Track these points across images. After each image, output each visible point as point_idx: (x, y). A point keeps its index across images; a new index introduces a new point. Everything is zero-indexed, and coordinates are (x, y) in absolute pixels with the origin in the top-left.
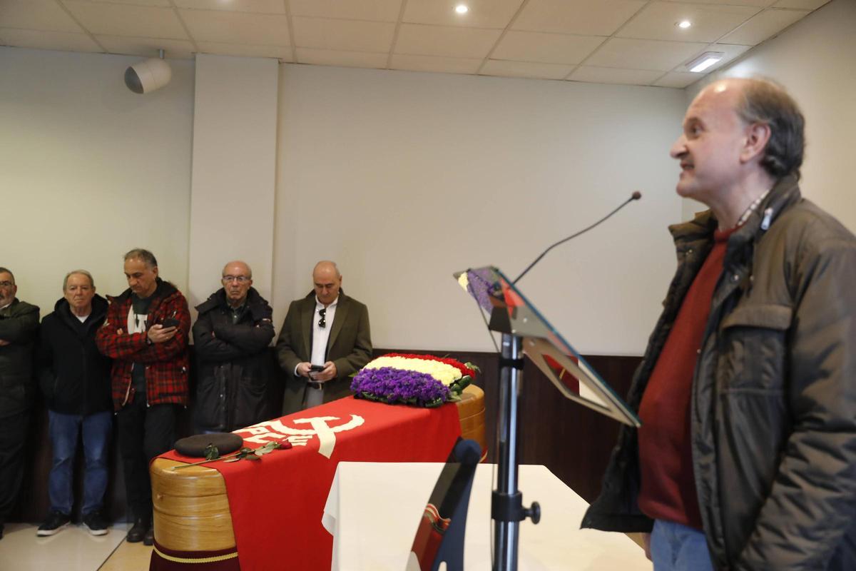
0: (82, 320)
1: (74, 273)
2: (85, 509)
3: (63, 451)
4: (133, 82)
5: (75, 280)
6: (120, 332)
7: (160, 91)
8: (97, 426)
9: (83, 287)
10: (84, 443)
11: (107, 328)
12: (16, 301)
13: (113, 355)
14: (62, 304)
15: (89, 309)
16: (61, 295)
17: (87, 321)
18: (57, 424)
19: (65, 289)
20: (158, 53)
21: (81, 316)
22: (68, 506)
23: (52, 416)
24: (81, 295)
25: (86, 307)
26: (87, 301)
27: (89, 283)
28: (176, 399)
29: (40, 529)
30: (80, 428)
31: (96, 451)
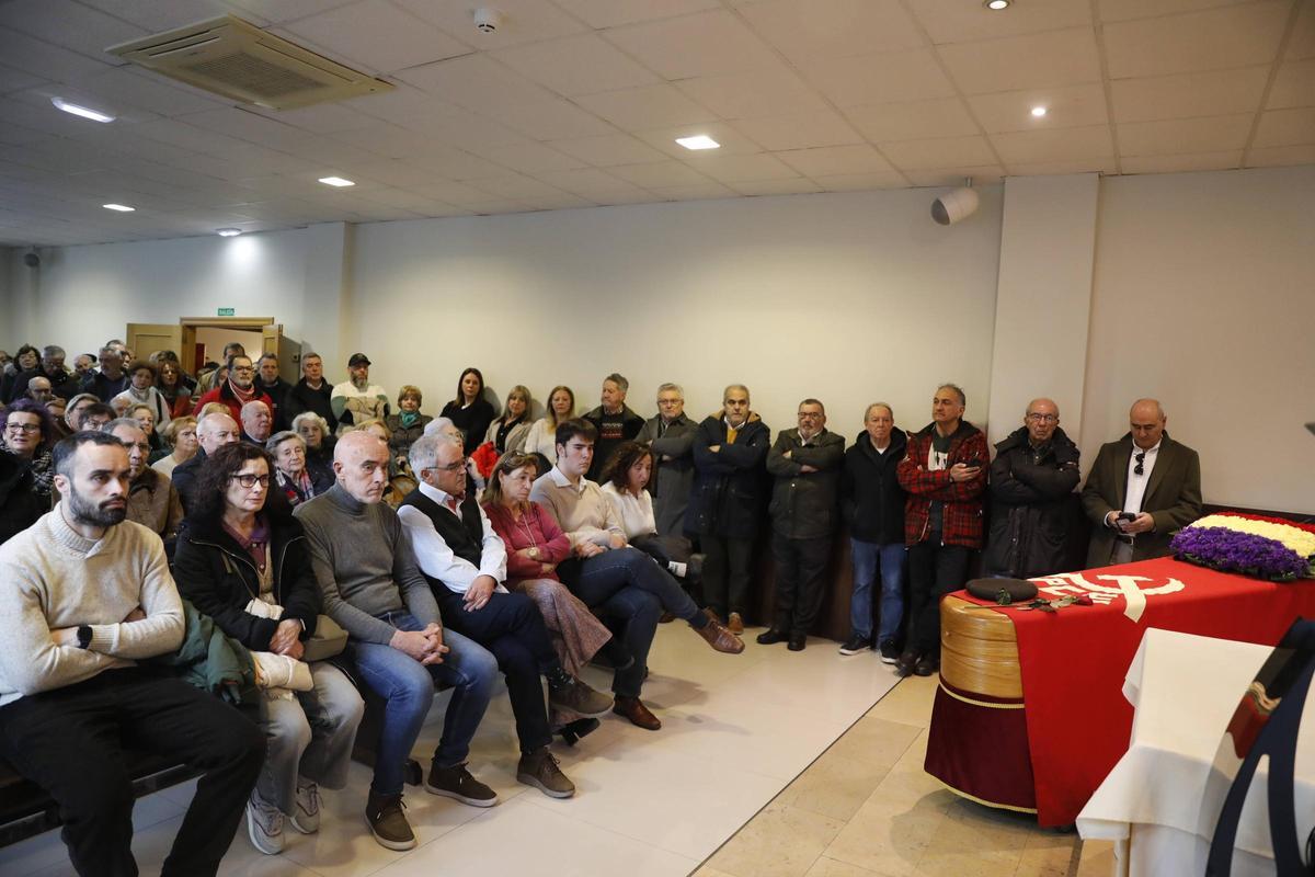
0: (881, 451)
1: (877, 405)
2: (883, 635)
3: (862, 579)
4: (940, 214)
5: (877, 412)
6: (920, 467)
7: (967, 220)
8: (893, 555)
9: (885, 420)
10: (882, 572)
11: (907, 463)
12: (825, 431)
13: (915, 490)
14: (864, 436)
15: (888, 442)
16: (863, 428)
17: (885, 453)
18: (858, 550)
19: (866, 420)
20: (967, 182)
21: (882, 447)
22: (868, 630)
23: (853, 542)
25: (885, 439)
26: (888, 433)
27: (889, 415)
28: (968, 542)
29: (842, 648)
30: (878, 557)
31: (892, 581)
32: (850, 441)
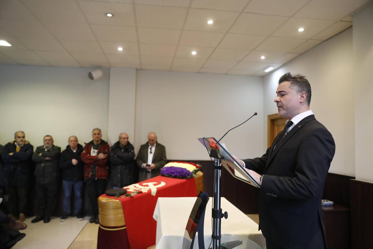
0: (75, 151)
1: (72, 136)
2: (76, 211)
3: (67, 193)
4: (91, 77)
5: (72, 139)
6: (88, 155)
7: (99, 79)
8: (78, 185)
9: (74, 141)
10: (75, 191)
11: (84, 153)
12: (53, 146)
13: (86, 162)
14: (68, 147)
15: (77, 148)
16: (68, 144)
17: (76, 152)
18: (66, 184)
19: (69, 142)
20: (99, 67)
21: (74, 150)
22: (69, 211)
23: (64, 182)
24: (74, 143)
25: (75, 147)
26: (76, 145)
27: (76, 140)
28: (104, 178)
29: (61, 219)
30: (73, 186)
31: (78, 193)
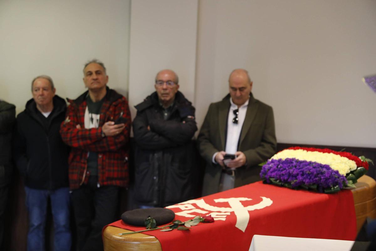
0: (46, 115)
1: (39, 78)
3: (36, 218)
5: (40, 83)
6: (78, 127)
9: (44, 89)
10: (53, 212)
11: (68, 123)
13: (75, 144)
14: (31, 103)
15: (51, 107)
16: (30, 97)
17: (50, 116)
18: (32, 197)
21: (46, 112)
23: (27, 190)
24: (42, 95)
25: (47, 104)
26: (48, 100)
27: (50, 85)
28: (118, 183)
30: (49, 200)
31: (61, 218)
32: (20, 108)
